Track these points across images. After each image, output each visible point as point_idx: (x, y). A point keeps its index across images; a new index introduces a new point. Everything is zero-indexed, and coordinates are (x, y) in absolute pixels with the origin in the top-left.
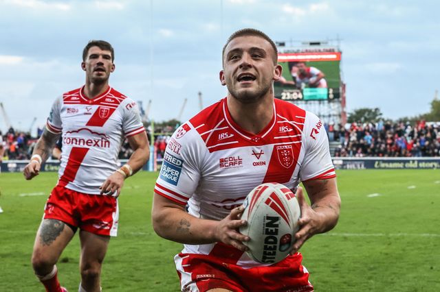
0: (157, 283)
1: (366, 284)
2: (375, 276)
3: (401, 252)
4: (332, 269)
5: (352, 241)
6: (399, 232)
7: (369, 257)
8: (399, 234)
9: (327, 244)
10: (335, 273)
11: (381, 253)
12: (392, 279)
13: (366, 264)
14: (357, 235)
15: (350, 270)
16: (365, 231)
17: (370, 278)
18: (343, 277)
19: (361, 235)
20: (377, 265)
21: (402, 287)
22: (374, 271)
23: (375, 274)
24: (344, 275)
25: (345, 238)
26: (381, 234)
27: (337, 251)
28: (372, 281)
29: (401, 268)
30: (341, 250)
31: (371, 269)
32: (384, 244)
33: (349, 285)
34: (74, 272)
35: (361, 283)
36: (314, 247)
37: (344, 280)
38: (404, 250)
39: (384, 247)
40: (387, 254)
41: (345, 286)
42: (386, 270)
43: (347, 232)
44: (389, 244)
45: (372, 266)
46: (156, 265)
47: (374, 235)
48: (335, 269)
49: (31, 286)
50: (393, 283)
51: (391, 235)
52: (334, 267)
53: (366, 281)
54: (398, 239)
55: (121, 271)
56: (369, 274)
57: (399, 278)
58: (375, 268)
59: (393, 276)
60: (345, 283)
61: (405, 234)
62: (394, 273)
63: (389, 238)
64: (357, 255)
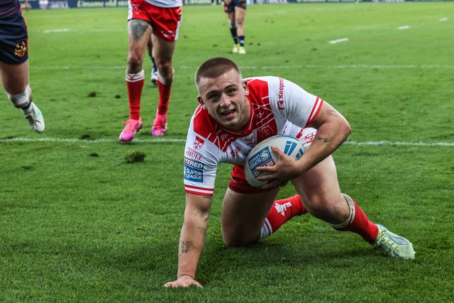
0: (186, 116)
1: (398, 115)
2: (407, 107)
3: (434, 84)
4: (364, 100)
5: (382, 72)
6: (431, 63)
7: (401, 88)
8: (431, 66)
9: (357, 76)
10: (367, 104)
11: (413, 84)
12: (425, 110)
13: (398, 96)
14: (388, 67)
15: (381, 102)
16: (395, 63)
17: (402, 109)
18: (375, 108)
19: (392, 66)
20: (409, 97)
21: (435, 117)
22: (406, 102)
23: (407, 105)
24: (375, 106)
25: (376, 70)
26: (412, 66)
27: (368, 82)
28: (404, 112)
29: (434, 99)
30: (372, 82)
31: (403, 101)
32: (416, 76)
33: (381, 116)
34: (102, 106)
35: (394, 114)
36: (344, 79)
37: (376, 111)
38: (436, 81)
39: (416, 78)
40: (419, 85)
41: (377, 117)
42: (419, 101)
43: (377, 64)
44: (422, 76)
45: (404, 97)
46: (185, 98)
47: (405, 66)
48: (366, 101)
49: (59, 120)
50: (427, 114)
51: (423, 66)
52: (365, 99)
53: (398, 112)
54: (430, 70)
55: (150, 104)
56: (401, 105)
57: (432, 109)
58: (407, 99)
59: (426, 108)
60: (377, 114)
61: (438, 66)
62: (428, 105)
63: (421, 70)
64: (388, 87)
